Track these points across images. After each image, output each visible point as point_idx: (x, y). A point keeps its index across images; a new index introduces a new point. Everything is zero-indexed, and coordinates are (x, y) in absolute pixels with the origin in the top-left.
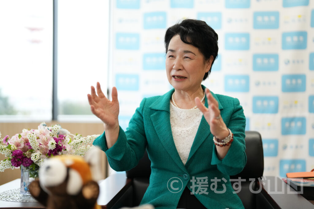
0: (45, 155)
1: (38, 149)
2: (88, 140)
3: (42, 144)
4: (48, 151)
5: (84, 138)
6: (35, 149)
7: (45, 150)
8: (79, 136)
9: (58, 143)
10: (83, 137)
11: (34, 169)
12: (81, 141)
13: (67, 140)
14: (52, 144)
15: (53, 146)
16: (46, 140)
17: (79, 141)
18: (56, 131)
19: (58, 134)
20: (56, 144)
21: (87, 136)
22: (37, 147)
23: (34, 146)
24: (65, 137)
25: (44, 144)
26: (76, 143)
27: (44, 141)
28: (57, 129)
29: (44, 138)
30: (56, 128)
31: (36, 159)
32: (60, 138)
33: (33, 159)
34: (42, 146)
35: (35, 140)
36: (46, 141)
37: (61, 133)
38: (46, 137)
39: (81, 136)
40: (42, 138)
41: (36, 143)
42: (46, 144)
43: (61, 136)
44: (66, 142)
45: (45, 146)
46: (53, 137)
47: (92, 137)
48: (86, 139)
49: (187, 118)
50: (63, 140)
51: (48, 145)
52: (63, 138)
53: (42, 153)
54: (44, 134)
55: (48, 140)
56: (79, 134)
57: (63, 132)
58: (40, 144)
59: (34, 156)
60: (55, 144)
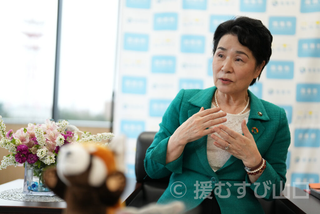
0: (52, 152)
1: (45, 145)
2: (98, 138)
3: (49, 140)
4: (56, 148)
5: (94, 135)
6: (41, 145)
7: (52, 147)
8: (88, 134)
9: (67, 139)
10: (92, 135)
11: (39, 167)
12: (90, 139)
13: (75, 138)
14: (61, 139)
15: (61, 142)
16: (53, 135)
17: (88, 139)
18: (64, 127)
19: (66, 130)
20: (65, 139)
21: (97, 133)
22: (44, 142)
23: (40, 141)
24: (73, 134)
25: (51, 140)
26: (85, 141)
27: (51, 137)
28: (65, 125)
29: (51, 133)
30: (65, 123)
31: (43, 156)
32: (68, 135)
33: (39, 155)
34: (49, 142)
35: (42, 135)
36: (53, 137)
37: (69, 130)
38: (53, 132)
39: (90, 134)
40: (49, 134)
41: (43, 138)
42: (53, 140)
43: (69, 133)
44: (74, 139)
45: (52, 142)
46: (61, 133)
47: (102, 135)
48: (95, 137)
49: (229, 123)
50: (71, 137)
51: (55, 141)
52: (72, 135)
53: (49, 149)
54: (52, 129)
55: (56, 135)
56: (88, 131)
57: (71, 128)
58: (47, 140)
59: (41, 152)
60: (63, 140)
